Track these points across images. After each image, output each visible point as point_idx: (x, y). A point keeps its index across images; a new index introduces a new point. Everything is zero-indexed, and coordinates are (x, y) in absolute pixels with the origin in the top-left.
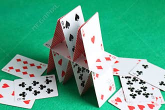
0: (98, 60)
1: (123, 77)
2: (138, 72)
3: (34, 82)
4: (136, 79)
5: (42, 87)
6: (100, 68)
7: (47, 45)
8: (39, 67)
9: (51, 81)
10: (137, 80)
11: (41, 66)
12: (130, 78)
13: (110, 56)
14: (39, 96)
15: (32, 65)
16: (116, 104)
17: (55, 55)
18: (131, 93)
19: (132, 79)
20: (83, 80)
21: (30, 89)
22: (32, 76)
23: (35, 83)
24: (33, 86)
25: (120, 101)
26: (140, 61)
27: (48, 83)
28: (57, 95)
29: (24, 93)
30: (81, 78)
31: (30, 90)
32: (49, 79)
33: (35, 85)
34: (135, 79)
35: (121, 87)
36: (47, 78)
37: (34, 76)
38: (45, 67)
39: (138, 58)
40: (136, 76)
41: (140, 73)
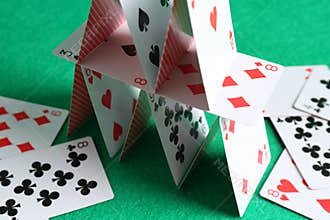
0: (229, 82)
1: (279, 120)
2: (314, 100)
3: (36, 165)
4: (316, 120)
5: (62, 178)
6: (239, 102)
7: (63, 52)
8: (42, 121)
9: (84, 157)
10: (320, 124)
11: (48, 116)
12: (299, 119)
13: (258, 64)
14: (57, 207)
15: (21, 116)
16: (284, 198)
17: (91, 80)
18: (315, 161)
19: (305, 121)
20: (179, 143)
21: (26, 188)
22: (26, 147)
23: (39, 169)
24: (34, 180)
25: (293, 190)
26: (309, 70)
27: (76, 164)
28: (111, 196)
29: (11, 202)
30: (174, 137)
31: (29, 192)
32: (79, 152)
33: (39, 174)
34: (312, 122)
35: (283, 147)
36: (71, 148)
37: (32, 148)
38: (59, 118)
39: (303, 64)
40: (315, 113)
41: (321, 102)
